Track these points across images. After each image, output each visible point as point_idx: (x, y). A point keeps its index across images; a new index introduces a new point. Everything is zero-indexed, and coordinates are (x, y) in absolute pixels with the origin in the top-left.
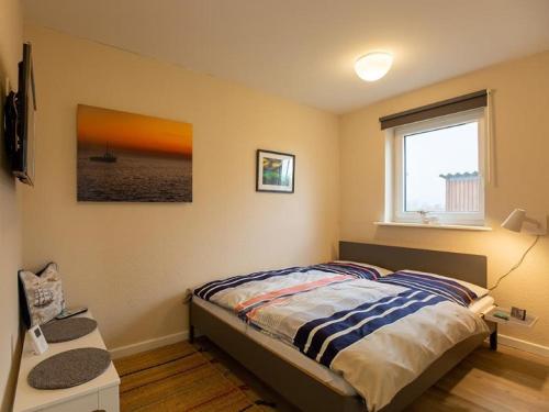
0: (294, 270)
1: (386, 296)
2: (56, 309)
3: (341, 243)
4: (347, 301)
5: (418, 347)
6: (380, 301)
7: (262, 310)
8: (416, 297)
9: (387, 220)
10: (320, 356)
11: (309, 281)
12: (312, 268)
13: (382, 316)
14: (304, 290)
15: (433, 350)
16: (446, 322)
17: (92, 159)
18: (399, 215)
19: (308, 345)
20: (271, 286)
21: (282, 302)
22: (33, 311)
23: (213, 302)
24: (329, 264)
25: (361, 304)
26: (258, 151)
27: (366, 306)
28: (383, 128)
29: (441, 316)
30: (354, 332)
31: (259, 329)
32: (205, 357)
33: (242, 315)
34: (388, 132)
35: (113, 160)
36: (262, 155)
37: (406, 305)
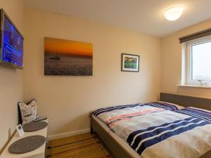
0: (137, 105)
1: (178, 119)
2: (34, 117)
3: (161, 94)
4: (158, 121)
5: (190, 149)
6: (175, 122)
7: (116, 123)
8: (194, 121)
9: (183, 84)
10: (137, 149)
11: (142, 111)
12: (146, 104)
13: (173, 130)
14: (139, 114)
15: (199, 151)
16: (208, 136)
17: (51, 59)
18: (188, 82)
19: (133, 143)
20: (124, 112)
21: (127, 120)
22: (23, 118)
23: (98, 118)
24: (155, 103)
25: (164, 123)
26: (122, 54)
27: (167, 124)
28: (181, 42)
29: (206, 133)
30: (156, 138)
31: (114, 132)
32: (95, 141)
33: (108, 125)
34: (183, 45)
35: (59, 59)
36: (124, 56)
37: (187, 125)
